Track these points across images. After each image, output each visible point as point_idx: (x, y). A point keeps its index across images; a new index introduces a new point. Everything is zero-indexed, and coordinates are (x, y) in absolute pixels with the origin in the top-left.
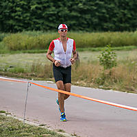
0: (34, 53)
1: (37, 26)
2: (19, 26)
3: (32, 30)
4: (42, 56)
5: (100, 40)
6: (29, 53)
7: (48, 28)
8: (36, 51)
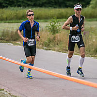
0: (12, 23)
1: (19, 3)
2: (6, 3)
3: (15, 6)
4: (17, 25)
5: (60, 14)
6: (8, 22)
7: (26, 5)
8: (14, 21)
